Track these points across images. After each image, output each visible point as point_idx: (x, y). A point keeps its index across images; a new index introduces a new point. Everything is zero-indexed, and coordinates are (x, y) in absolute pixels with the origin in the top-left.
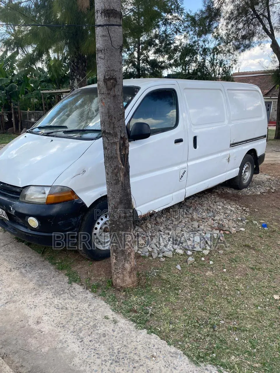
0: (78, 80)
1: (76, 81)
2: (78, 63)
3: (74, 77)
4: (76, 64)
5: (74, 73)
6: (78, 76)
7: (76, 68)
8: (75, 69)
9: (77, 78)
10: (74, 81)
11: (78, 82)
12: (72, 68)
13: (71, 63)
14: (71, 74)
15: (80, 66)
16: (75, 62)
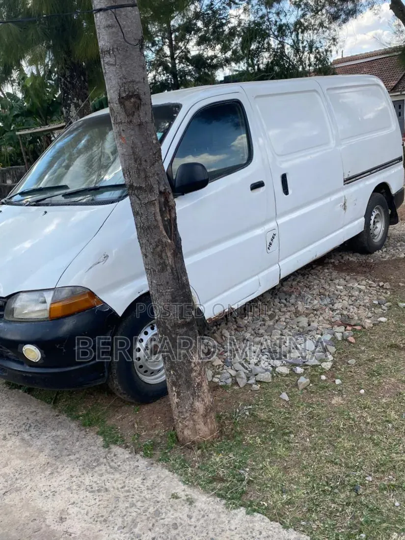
0: (76, 106)
1: (73, 107)
2: (72, 77)
3: (69, 102)
4: (69, 79)
5: (68, 95)
6: (75, 99)
7: (69, 86)
8: (68, 88)
9: (73, 102)
10: (69, 109)
11: (76, 108)
12: (63, 86)
13: (61, 79)
14: (64, 98)
15: (76, 82)
16: (68, 77)
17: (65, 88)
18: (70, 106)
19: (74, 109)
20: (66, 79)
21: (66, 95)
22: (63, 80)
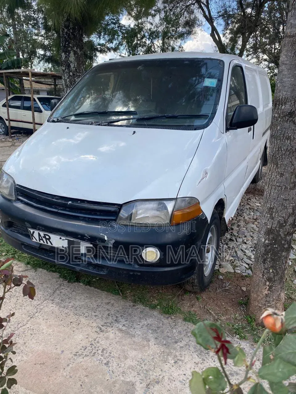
0: (75, 53)
1: (72, 54)
2: (74, 29)
3: (69, 49)
4: (71, 31)
5: (69, 43)
6: (75, 48)
7: (72, 36)
8: (70, 38)
9: (73, 50)
10: (68, 55)
11: (75, 55)
12: (65, 36)
13: (64, 29)
14: (65, 45)
15: (77, 34)
16: (71, 28)
17: (67, 37)
18: (70, 53)
19: (73, 55)
20: (69, 30)
21: (67, 43)
22: (66, 30)
